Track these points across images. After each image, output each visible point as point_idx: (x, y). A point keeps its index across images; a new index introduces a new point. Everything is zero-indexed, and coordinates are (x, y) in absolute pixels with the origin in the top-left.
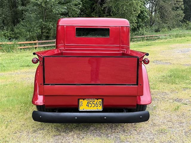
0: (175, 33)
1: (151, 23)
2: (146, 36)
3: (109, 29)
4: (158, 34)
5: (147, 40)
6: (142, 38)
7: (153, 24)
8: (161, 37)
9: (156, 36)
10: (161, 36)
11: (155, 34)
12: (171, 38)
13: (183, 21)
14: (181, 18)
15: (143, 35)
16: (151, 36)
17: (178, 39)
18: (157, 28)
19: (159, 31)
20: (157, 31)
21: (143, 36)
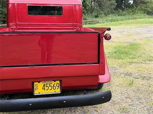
0: (110, 19)
1: (92, 10)
2: (88, 21)
3: (62, 7)
4: (97, 19)
5: (89, 24)
6: (85, 22)
7: (93, 11)
8: (99, 22)
9: (96, 21)
10: (100, 20)
11: (95, 19)
12: (107, 22)
13: (115, 9)
14: (114, 7)
15: (86, 19)
16: (93, 20)
17: (113, 23)
18: (96, 14)
19: (98, 17)
20: (96, 17)
21: (86, 21)
